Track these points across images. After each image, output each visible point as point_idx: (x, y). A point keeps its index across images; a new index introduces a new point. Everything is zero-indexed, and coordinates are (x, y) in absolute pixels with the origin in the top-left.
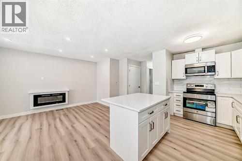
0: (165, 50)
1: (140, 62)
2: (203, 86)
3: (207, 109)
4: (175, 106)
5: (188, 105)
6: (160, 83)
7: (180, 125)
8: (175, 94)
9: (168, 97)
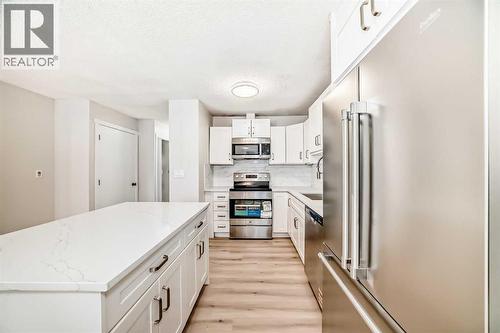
0: (197, 101)
1: (137, 120)
2: (256, 177)
3: (263, 215)
4: (216, 218)
5: (237, 213)
6: (185, 173)
7: (227, 255)
8: (216, 195)
9: (205, 204)
